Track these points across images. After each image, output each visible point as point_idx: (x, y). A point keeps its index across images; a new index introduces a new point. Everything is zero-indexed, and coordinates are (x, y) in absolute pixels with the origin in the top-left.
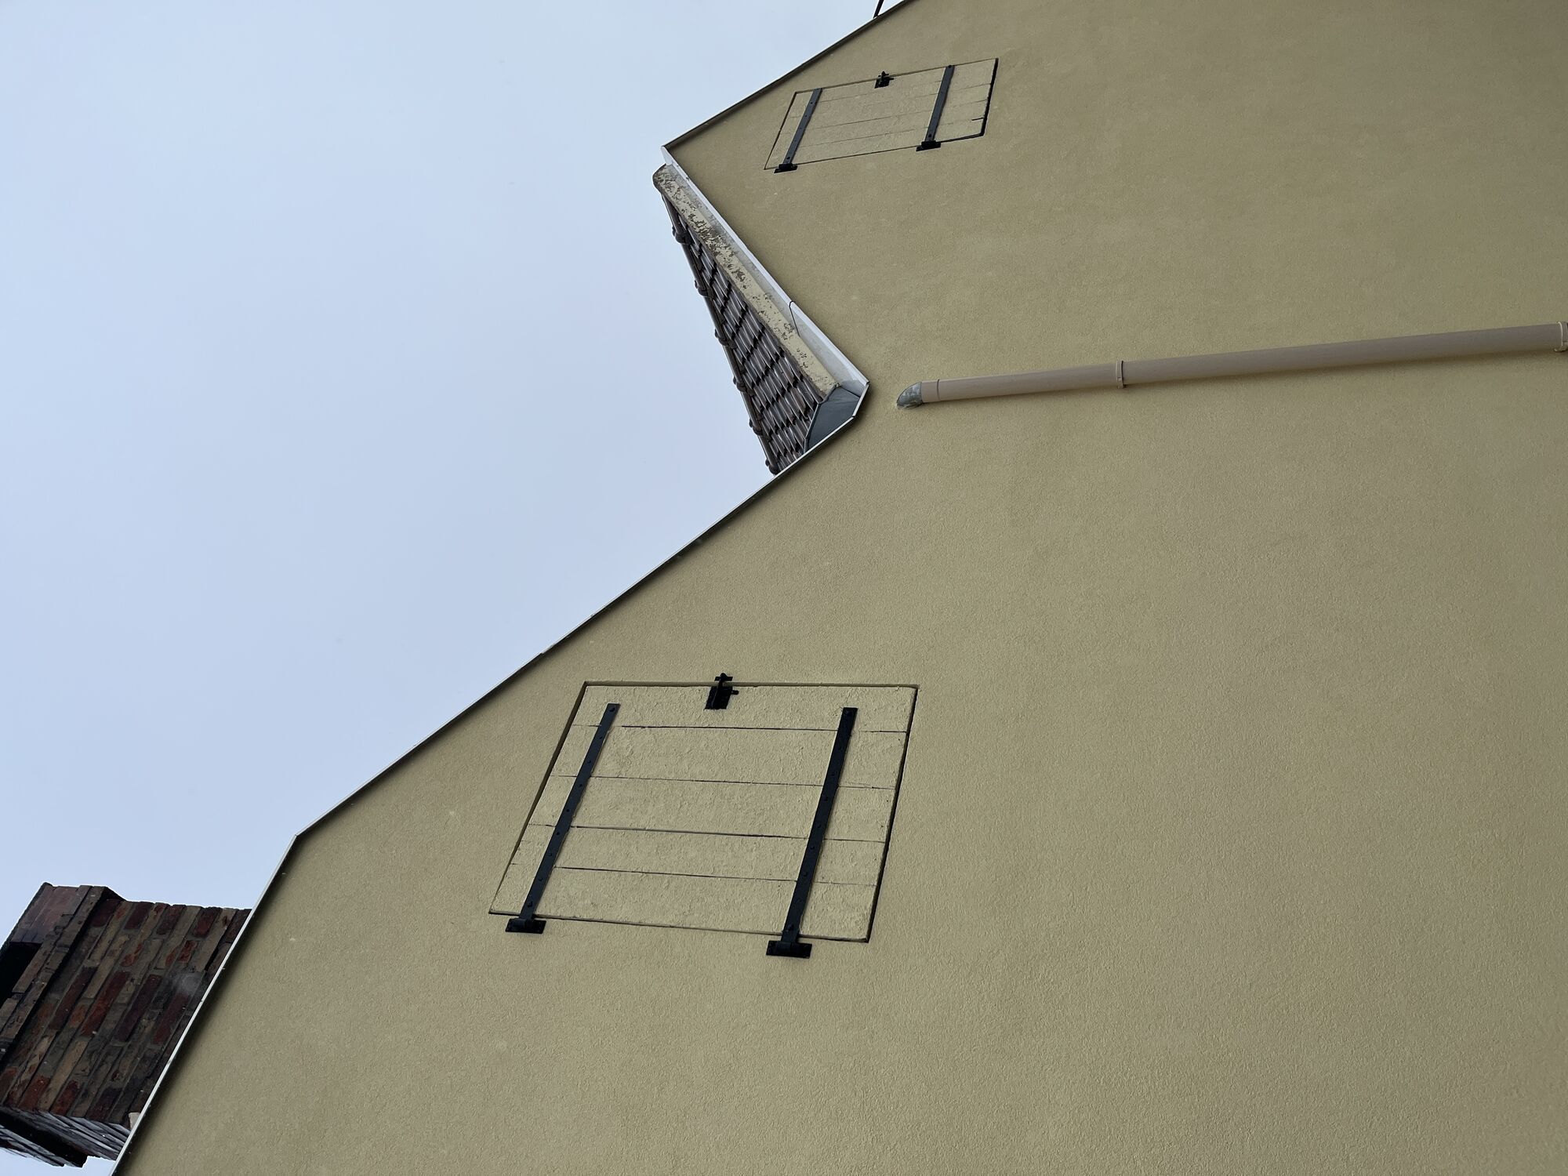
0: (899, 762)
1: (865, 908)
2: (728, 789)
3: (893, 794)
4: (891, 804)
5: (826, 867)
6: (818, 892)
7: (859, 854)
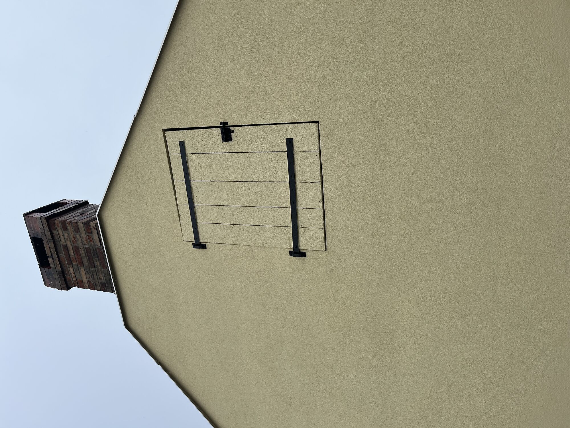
0: (319, 168)
1: (322, 238)
2: (250, 185)
3: (320, 185)
4: (321, 190)
5: (301, 221)
6: (301, 232)
7: (313, 215)
